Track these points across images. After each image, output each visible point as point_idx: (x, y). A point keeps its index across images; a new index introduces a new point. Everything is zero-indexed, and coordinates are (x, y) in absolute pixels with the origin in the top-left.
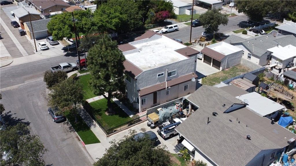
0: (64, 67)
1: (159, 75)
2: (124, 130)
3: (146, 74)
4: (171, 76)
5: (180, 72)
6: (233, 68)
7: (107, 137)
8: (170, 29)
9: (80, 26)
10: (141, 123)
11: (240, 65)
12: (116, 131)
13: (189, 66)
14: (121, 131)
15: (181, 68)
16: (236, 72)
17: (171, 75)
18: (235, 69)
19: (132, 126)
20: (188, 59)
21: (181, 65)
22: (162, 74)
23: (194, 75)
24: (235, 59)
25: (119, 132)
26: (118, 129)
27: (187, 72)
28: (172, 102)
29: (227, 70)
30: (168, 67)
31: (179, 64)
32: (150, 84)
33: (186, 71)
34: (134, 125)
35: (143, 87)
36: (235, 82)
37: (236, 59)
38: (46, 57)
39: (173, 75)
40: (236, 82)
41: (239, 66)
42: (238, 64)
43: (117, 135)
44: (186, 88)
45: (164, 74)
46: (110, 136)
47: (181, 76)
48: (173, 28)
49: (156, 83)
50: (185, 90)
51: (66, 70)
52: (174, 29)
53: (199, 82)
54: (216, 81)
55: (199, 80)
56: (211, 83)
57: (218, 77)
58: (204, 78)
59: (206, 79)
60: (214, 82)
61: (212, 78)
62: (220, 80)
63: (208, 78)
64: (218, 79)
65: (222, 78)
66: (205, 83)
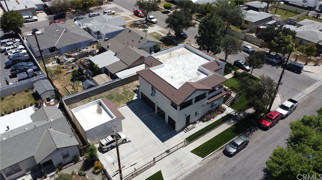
53: (136, 96)
54: (120, 96)
55: (137, 98)
56: (126, 94)
57: (115, 101)
58: (130, 101)
59: (129, 100)
60: (123, 95)
61: (123, 100)
62: (115, 98)
63: (126, 101)
64: (116, 100)
65: (112, 100)
66: (132, 94)
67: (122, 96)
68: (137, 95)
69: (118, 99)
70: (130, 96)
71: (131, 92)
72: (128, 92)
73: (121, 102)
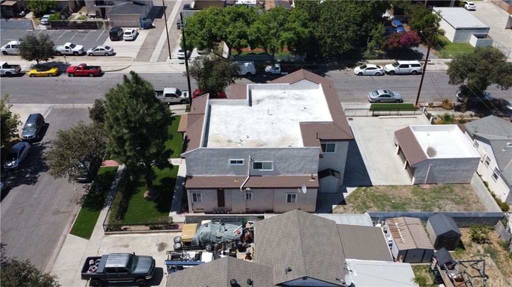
0: (167, 95)
1: (232, 162)
2: (137, 233)
3: (203, 154)
4: (260, 170)
5: (283, 167)
6: (445, 188)
7: (106, 234)
8: (401, 69)
9: (222, 35)
10: (171, 233)
11: (466, 186)
12: (126, 229)
13: (303, 162)
14: (132, 233)
15: (284, 160)
16: (442, 198)
17: (261, 168)
18: (448, 190)
19: (154, 232)
20: (303, 148)
21: (285, 156)
22: (241, 162)
23: (313, 180)
24: (454, 171)
25: (128, 233)
26: (133, 228)
27: (300, 171)
28: (242, 216)
29: (427, 186)
30: (253, 153)
31: (280, 152)
32: (214, 171)
33: (297, 168)
34: (159, 232)
35: (199, 174)
36: (396, 224)
37: (459, 172)
38: (174, 70)
39: (264, 169)
40: (399, 225)
41: (463, 187)
42: (461, 182)
43: (121, 239)
44: (290, 198)
45: (244, 162)
46: (111, 236)
47: (285, 175)
48: (408, 67)
49: (227, 173)
50: (288, 202)
51: (169, 100)
52: (410, 70)
53: (347, 192)
54: (378, 203)
55: (348, 189)
56: (364, 203)
57: (391, 197)
58: (364, 188)
59: (365, 191)
60: (371, 205)
61: (376, 194)
62: (389, 203)
63: (371, 190)
64: (389, 200)
65: (396, 202)
66: (352, 200)
67: (374, 202)
68: (344, 194)
69: (384, 200)
70: (359, 197)
71: (351, 205)
72: (357, 207)
73: (380, 192)
